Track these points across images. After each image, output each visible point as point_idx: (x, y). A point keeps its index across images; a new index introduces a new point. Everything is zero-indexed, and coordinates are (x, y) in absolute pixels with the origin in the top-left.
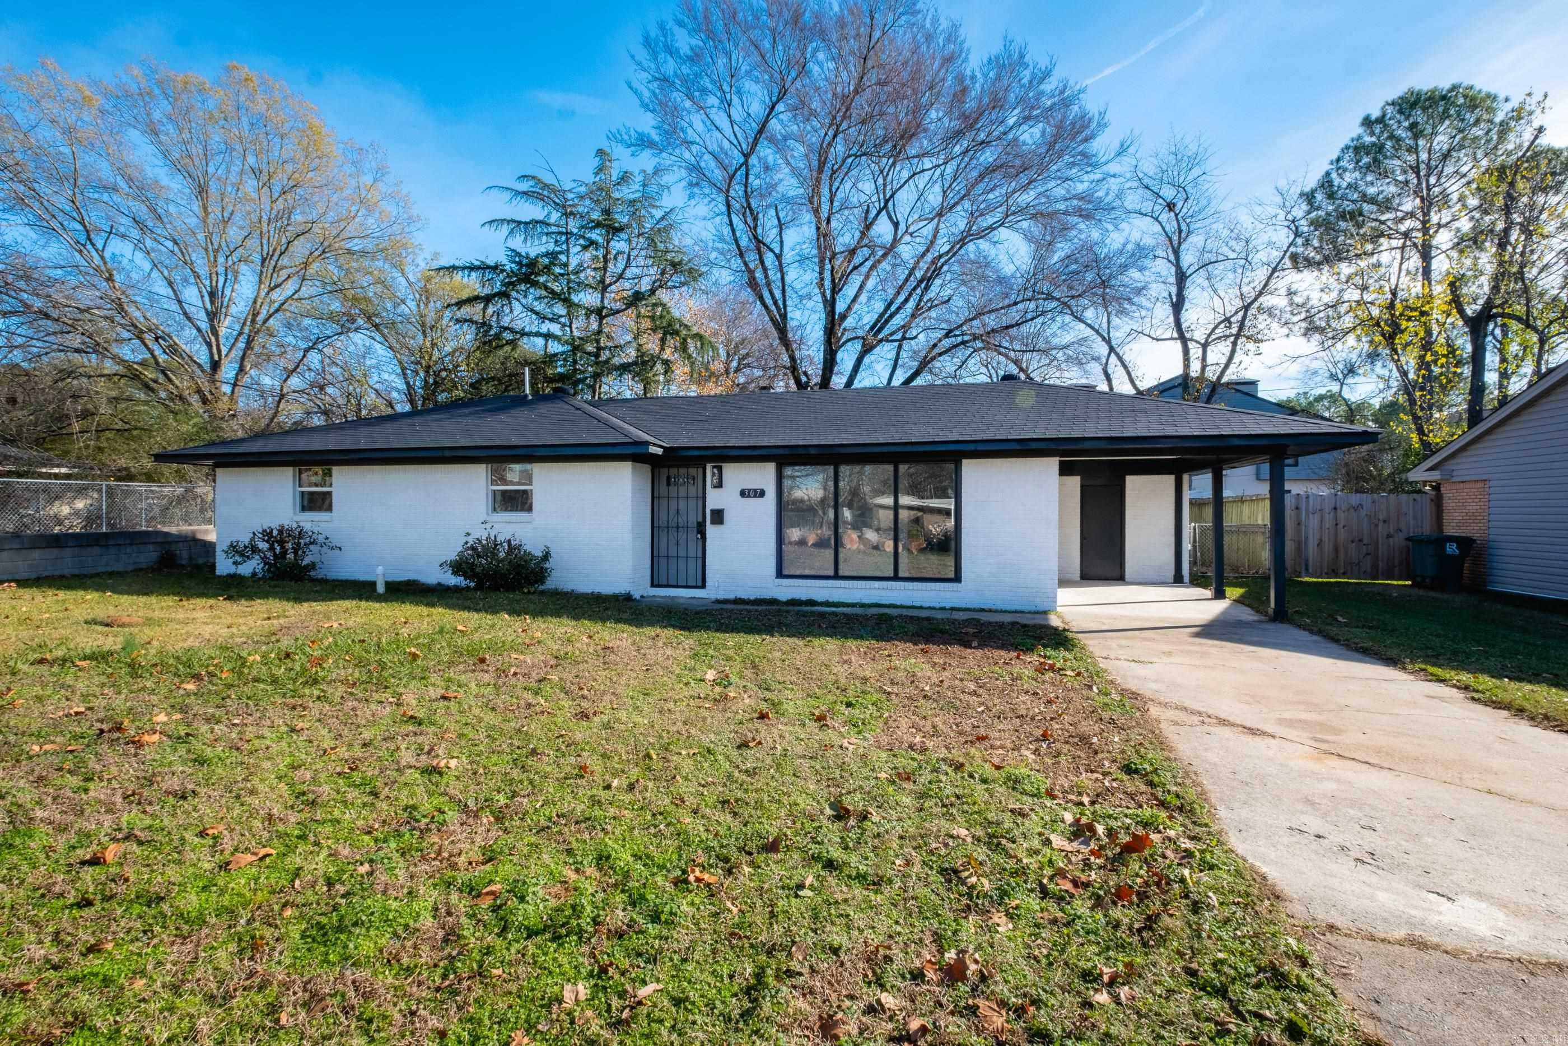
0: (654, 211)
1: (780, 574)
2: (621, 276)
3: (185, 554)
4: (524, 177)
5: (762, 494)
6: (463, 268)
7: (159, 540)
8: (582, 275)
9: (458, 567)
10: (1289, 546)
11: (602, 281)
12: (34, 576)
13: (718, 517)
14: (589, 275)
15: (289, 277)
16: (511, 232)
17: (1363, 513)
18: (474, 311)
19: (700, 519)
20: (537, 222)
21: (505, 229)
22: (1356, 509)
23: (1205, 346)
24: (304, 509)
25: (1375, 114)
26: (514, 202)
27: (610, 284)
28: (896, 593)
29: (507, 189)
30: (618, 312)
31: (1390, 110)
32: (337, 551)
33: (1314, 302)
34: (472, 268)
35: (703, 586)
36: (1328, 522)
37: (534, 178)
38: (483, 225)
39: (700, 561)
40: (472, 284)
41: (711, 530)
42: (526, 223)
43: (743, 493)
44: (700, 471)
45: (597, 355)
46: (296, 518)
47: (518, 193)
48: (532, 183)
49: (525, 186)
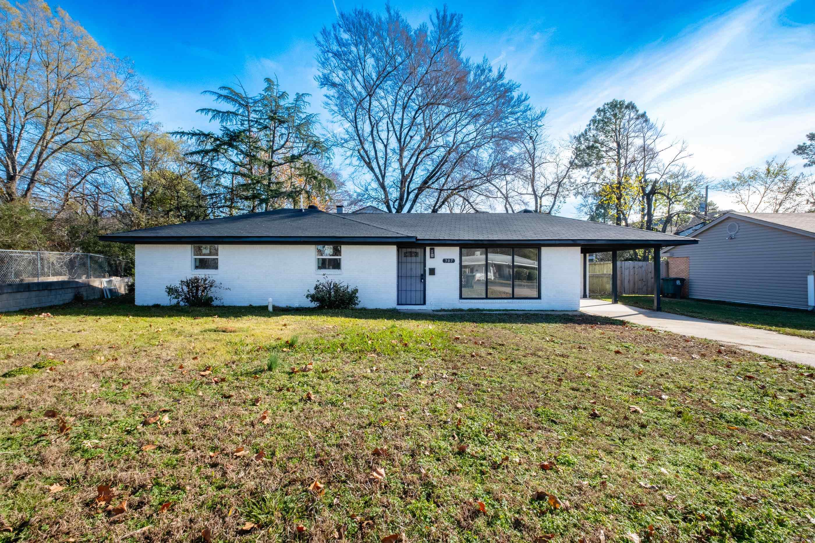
0: (301, 115)
1: (461, 298)
2: (283, 146)
3: (85, 294)
4: (224, 88)
5: (453, 261)
6: (188, 134)
7: (74, 286)
8: (259, 143)
9: (313, 298)
10: (619, 282)
11: (271, 147)
12: (18, 309)
13: (432, 272)
14: (263, 144)
15: (68, 129)
16: (214, 117)
17: (643, 269)
18: (197, 158)
19: (422, 273)
20: (231, 113)
21: (210, 114)
22: (641, 267)
23: (541, 198)
24: (197, 267)
25: (602, 108)
26: (220, 100)
27: (277, 150)
28: (514, 305)
29: (216, 93)
30: (281, 164)
31: (606, 106)
32: (229, 291)
33: (578, 182)
34: (194, 134)
35: (424, 303)
36: (632, 273)
37: (229, 89)
38: (197, 111)
39: (422, 292)
40: (192, 144)
41: (429, 278)
42: (223, 113)
43: (444, 261)
44: (422, 250)
45: (269, 186)
46: (193, 273)
47: (220, 96)
48: (227, 91)
49: (224, 92)
